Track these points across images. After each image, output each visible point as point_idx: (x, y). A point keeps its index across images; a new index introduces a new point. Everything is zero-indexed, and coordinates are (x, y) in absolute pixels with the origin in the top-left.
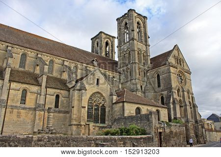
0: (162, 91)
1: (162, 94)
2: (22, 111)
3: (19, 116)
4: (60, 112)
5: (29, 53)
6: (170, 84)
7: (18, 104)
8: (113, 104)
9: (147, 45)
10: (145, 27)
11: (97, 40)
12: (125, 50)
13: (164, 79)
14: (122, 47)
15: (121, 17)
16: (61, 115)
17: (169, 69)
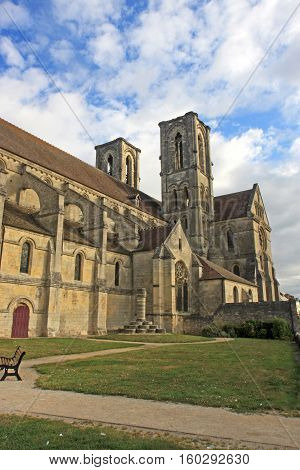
0: (237, 257)
1: (237, 263)
2: (79, 293)
3: (74, 301)
4: (122, 292)
5: (53, 179)
6: (253, 248)
7: (73, 281)
8: (201, 280)
9: (210, 178)
10: (207, 145)
11: (110, 152)
12: (178, 183)
13: (241, 238)
14: (171, 177)
15: (170, 122)
16: (123, 297)
17: (251, 225)
